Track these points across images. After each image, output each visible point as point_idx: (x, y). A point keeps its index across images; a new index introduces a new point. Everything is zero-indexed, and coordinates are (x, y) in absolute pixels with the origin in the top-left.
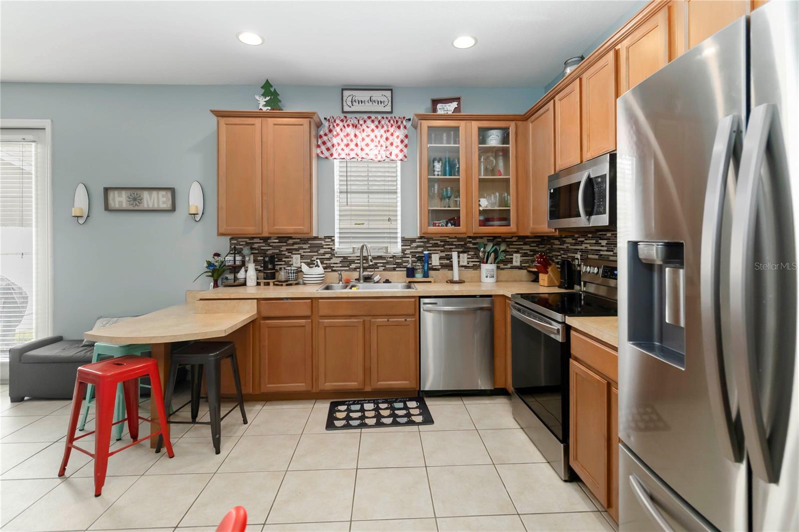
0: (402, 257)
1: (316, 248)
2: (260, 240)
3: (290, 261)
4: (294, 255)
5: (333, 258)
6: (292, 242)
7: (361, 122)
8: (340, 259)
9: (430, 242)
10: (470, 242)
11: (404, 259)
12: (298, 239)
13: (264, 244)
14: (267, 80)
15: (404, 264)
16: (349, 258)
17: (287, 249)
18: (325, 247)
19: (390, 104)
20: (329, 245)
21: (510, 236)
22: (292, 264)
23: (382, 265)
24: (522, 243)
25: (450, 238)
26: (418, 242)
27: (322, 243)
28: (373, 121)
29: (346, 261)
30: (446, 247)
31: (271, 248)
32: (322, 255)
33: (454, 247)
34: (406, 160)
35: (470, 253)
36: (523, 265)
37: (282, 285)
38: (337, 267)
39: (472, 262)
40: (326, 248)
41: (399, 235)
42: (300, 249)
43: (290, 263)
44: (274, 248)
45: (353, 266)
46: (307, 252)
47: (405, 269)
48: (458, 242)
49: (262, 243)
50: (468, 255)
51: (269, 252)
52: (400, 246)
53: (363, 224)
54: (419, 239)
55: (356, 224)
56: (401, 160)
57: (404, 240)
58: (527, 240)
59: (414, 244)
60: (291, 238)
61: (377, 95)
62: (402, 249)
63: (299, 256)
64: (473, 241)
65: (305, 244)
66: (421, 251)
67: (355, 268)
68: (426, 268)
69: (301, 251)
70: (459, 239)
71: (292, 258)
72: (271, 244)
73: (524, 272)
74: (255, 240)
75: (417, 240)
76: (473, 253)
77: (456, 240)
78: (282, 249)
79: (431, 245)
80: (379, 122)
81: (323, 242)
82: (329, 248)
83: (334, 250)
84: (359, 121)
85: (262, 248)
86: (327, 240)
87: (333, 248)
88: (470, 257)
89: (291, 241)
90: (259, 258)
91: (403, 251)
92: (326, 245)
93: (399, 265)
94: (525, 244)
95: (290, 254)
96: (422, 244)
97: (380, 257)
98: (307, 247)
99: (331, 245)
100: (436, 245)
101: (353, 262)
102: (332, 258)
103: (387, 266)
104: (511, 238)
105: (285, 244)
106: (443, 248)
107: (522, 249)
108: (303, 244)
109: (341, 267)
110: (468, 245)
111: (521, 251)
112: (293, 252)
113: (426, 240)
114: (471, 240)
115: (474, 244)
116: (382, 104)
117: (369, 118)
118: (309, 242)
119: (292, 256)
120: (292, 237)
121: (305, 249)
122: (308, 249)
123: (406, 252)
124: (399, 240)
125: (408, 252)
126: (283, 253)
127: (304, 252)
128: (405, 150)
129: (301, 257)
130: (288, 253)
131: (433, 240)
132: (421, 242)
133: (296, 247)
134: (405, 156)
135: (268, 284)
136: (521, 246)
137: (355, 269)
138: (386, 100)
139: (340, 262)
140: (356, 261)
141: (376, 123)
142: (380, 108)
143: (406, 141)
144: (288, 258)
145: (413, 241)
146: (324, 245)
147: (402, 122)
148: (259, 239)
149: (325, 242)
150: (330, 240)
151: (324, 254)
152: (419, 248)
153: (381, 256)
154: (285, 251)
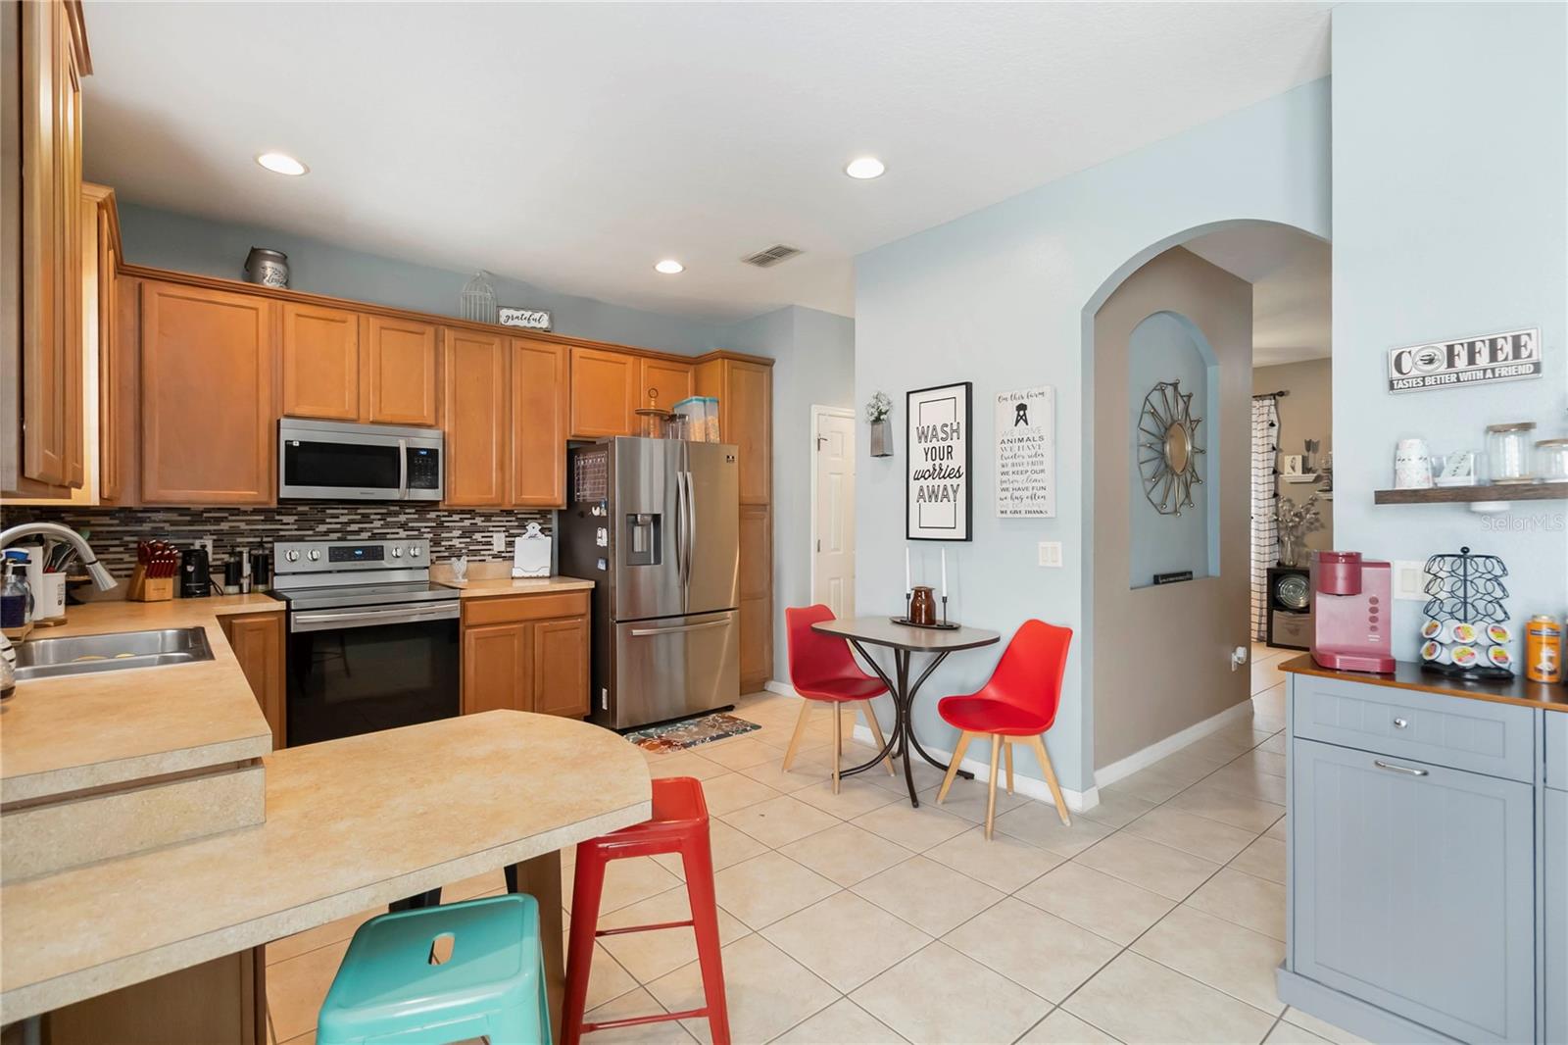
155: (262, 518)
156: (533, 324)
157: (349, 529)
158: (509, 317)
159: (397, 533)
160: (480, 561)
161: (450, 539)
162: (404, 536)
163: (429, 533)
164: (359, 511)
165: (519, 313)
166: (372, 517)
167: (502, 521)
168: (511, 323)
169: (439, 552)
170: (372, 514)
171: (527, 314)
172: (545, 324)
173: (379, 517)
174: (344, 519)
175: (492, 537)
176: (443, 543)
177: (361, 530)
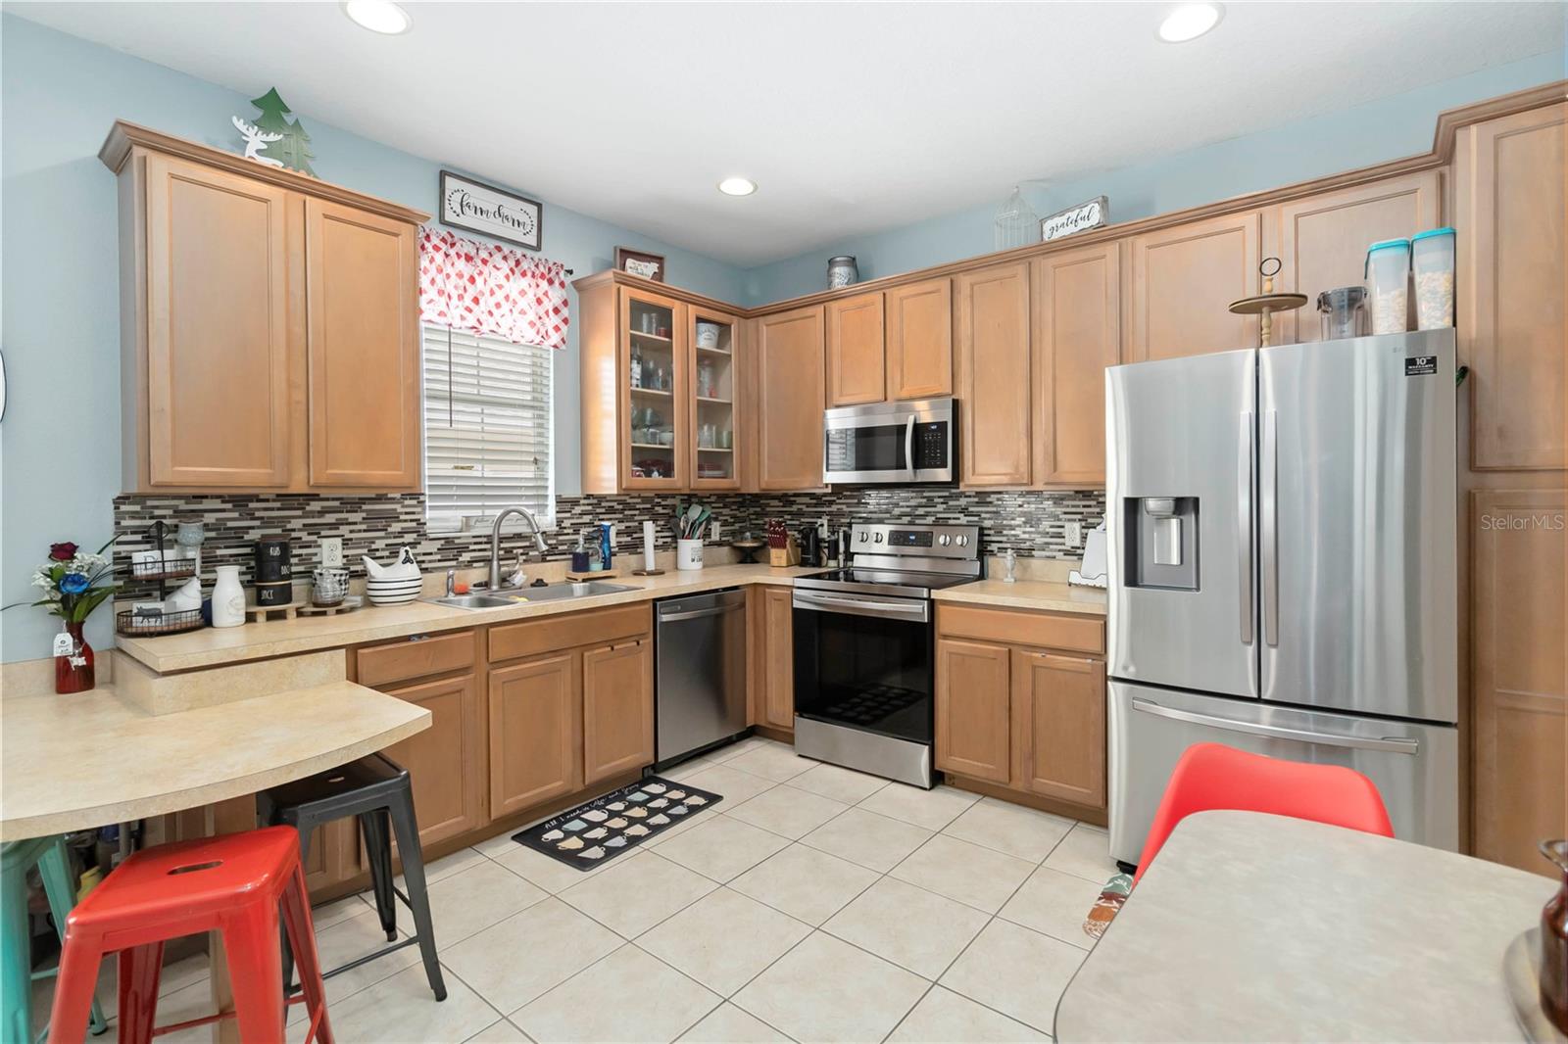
0: (558, 534)
1: (380, 521)
2: (223, 502)
3: (316, 554)
4: (324, 540)
5: (423, 542)
6: (319, 509)
7: (484, 254)
8: (438, 544)
9: (603, 504)
10: (659, 504)
11: (561, 538)
12: (334, 499)
13: (236, 515)
14: (273, 89)
15: (560, 548)
16: (457, 541)
17: (304, 525)
18: (402, 517)
19: (535, 231)
20: (413, 513)
21: (707, 494)
22: (321, 563)
23: (521, 551)
24: (721, 505)
25: (632, 498)
26: (584, 505)
27: (395, 510)
28: (505, 258)
29: (451, 548)
30: (626, 513)
31: (257, 523)
32: (395, 537)
33: (637, 512)
34: (564, 347)
35: (659, 523)
36: (723, 539)
37: (324, 613)
38: (430, 562)
39: (662, 537)
40: (405, 521)
41: (551, 493)
42: (342, 524)
43: (315, 559)
44: (267, 523)
45: (466, 557)
46: (360, 531)
47: (571, 556)
48: (643, 503)
49: (230, 510)
50: (657, 526)
51: (254, 535)
52: (554, 512)
53: (470, 468)
54: (585, 498)
55: (456, 468)
56: (555, 346)
57: (560, 501)
58: (728, 500)
59: (576, 508)
60: (315, 497)
61: (513, 207)
62: (557, 518)
63: (339, 541)
64: (663, 503)
65: (356, 512)
66: (588, 521)
67: (469, 562)
68: (607, 553)
69: (344, 530)
70: (645, 500)
71: (320, 546)
72: (257, 514)
73: (726, 549)
74: (207, 504)
75: (582, 502)
76: (662, 523)
77: (639, 500)
78: (289, 526)
79: (603, 510)
80: (518, 263)
81: (399, 508)
82: (412, 521)
83: (425, 524)
84: (478, 249)
85: (230, 524)
86: (407, 502)
87: (422, 521)
88: (659, 529)
89: (315, 506)
90: (219, 552)
91: (559, 522)
92: (406, 513)
93: (552, 550)
94: (725, 507)
95: (314, 538)
96: (590, 508)
97: (519, 537)
98: (360, 520)
99: (419, 513)
100: (611, 510)
101: (464, 548)
102: (419, 543)
103: (531, 553)
104: (709, 498)
105: (299, 513)
106: (621, 516)
107: (721, 514)
108: (347, 512)
109: (439, 561)
110: (656, 508)
111: (720, 518)
112: (323, 533)
113: (595, 501)
114: (659, 500)
115: (664, 507)
116: (521, 227)
117: (499, 249)
118: (364, 507)
119: (320, 541)
120: (318, 495)
121: (355, 523)
122: (361, 523)
123: (563, 525)
124: (551, 502)
125: (567, 523)
126: (294, 535)
127: (351, 532)
128: (564, 328)
129: (343, 544)
130: (309, 534)
131: (607, 501)
132: (588, 505)
133: (330, 518)
134: (563, 340)
135: (280, 616)
136: (721, 510)
137: (470, 564)
138: (528, 222)
139: (439, 549)
140: (472, 547)
141: (512, 263)
142: (516, 234)
143: (565, 312)
144: (310, 547)
145: (575, 502)
146: (401, 513)
147: (557, 273)
148: (219, 500)
149: (403, 507)
150: (414, 502)
151: (401, 534)
152: (585, 517)
153: (520, 534)
154: (300, 530)
155: (856, 501)
156: (1082, 225)
157: (917, 513)
158: (1058, 228)
159: (959, 519)
160: (1048, 557)
161: (1012, 528)
162: (965, 523)
163: (989, 519)
164: (925, 494)
165: (1063, 219)
166: (936, 500)
167: (1078, 506)
168: (1056, 236)
169: (1001, 542)
170: (935, 497)
171: (1073, 215)
172: (1096, 218)
173: (941, 500)
174: (913, 503)
175: (1063, 527)
176: (1005, 532)
177: (927, 515)
